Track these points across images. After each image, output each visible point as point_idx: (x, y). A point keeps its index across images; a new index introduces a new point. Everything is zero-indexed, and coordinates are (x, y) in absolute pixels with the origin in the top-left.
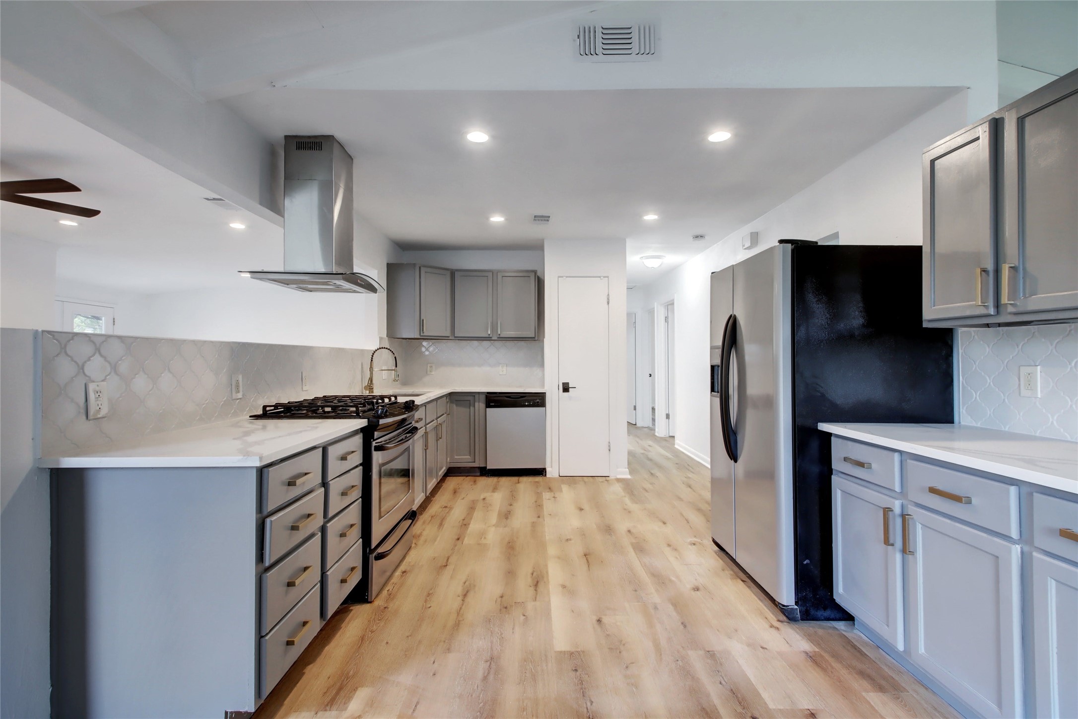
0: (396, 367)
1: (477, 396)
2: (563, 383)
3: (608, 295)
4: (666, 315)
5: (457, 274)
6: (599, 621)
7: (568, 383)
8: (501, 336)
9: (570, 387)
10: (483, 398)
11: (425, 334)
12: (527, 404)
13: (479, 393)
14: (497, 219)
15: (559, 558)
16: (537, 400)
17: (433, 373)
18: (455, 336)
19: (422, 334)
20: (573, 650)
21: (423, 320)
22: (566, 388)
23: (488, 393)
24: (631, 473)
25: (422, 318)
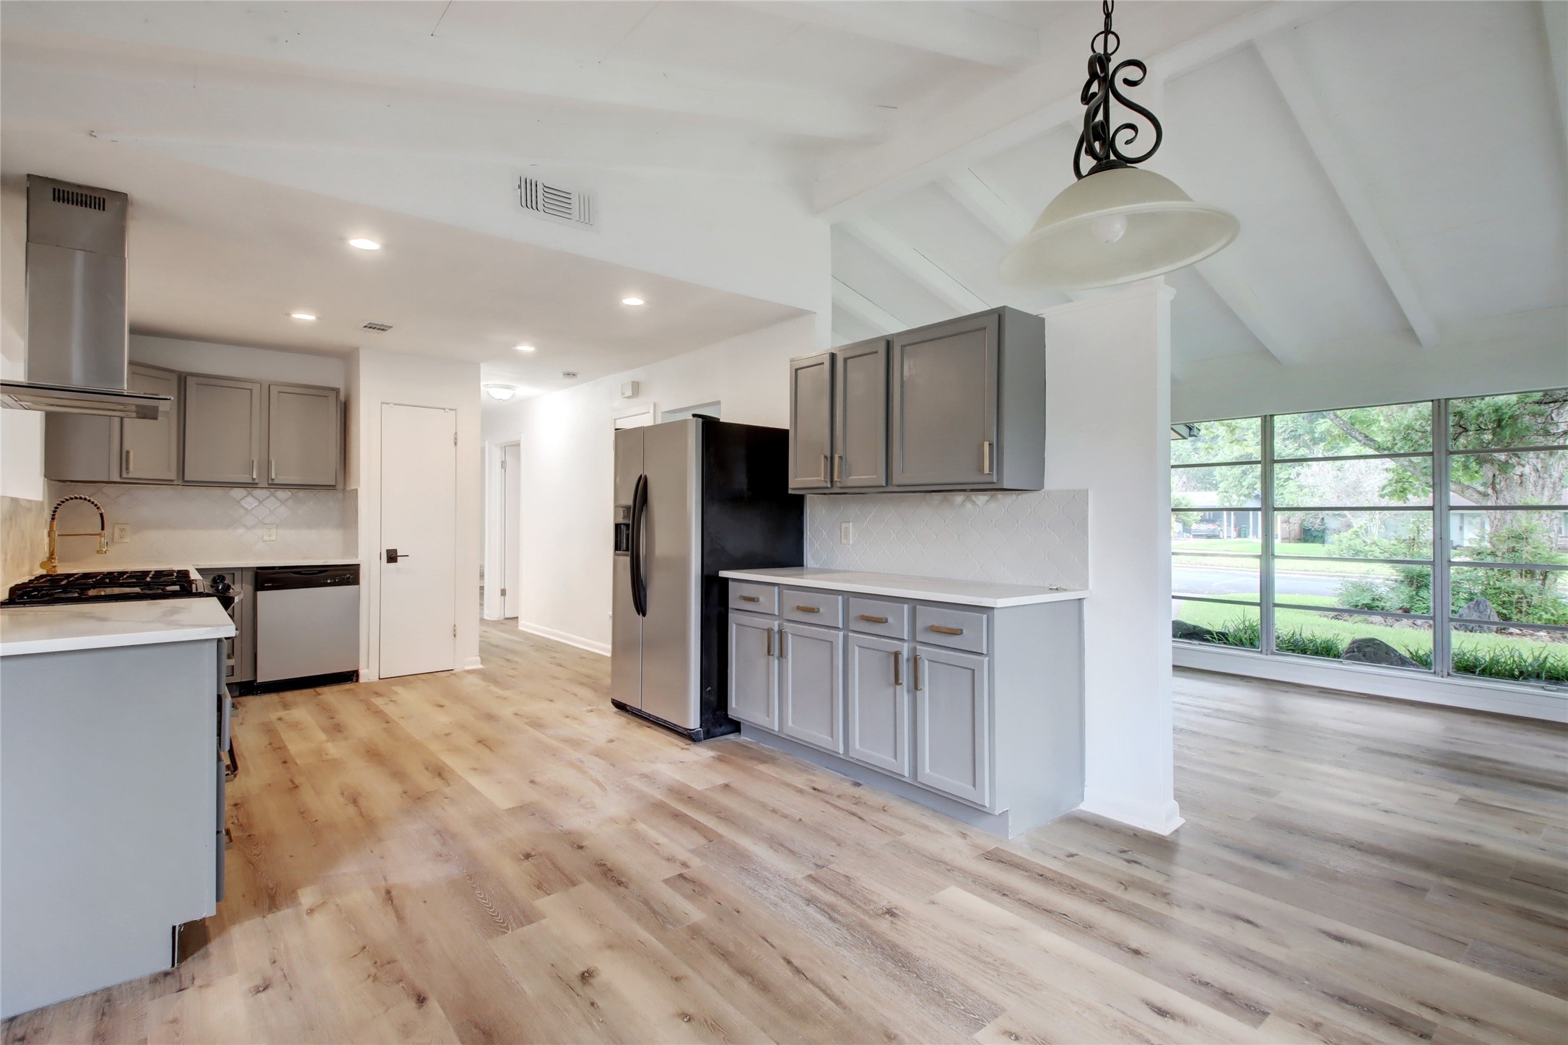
0: (103, 529)
1: (238, 575)
2: (387, 550)
3: (456, 433)
4: (503, 460)
5: (190, 381)
6: (532, 782)
7: (396, 550)
8: (275, 482)
9: (398, 555)
10: (249, 577)
11: (130, 476)
12: (329, 581)
13: (242, 569)
14: (304, 316)
15: (449, 750)
16: (347, 575)
17: (127, 540)
18: (186, 479)
19: (125, 475)
20: (521, 805)
21: (128, 452)
22: (392, 557)
23: (258, 568)
24: (483, 661)
25: (126, 447)
